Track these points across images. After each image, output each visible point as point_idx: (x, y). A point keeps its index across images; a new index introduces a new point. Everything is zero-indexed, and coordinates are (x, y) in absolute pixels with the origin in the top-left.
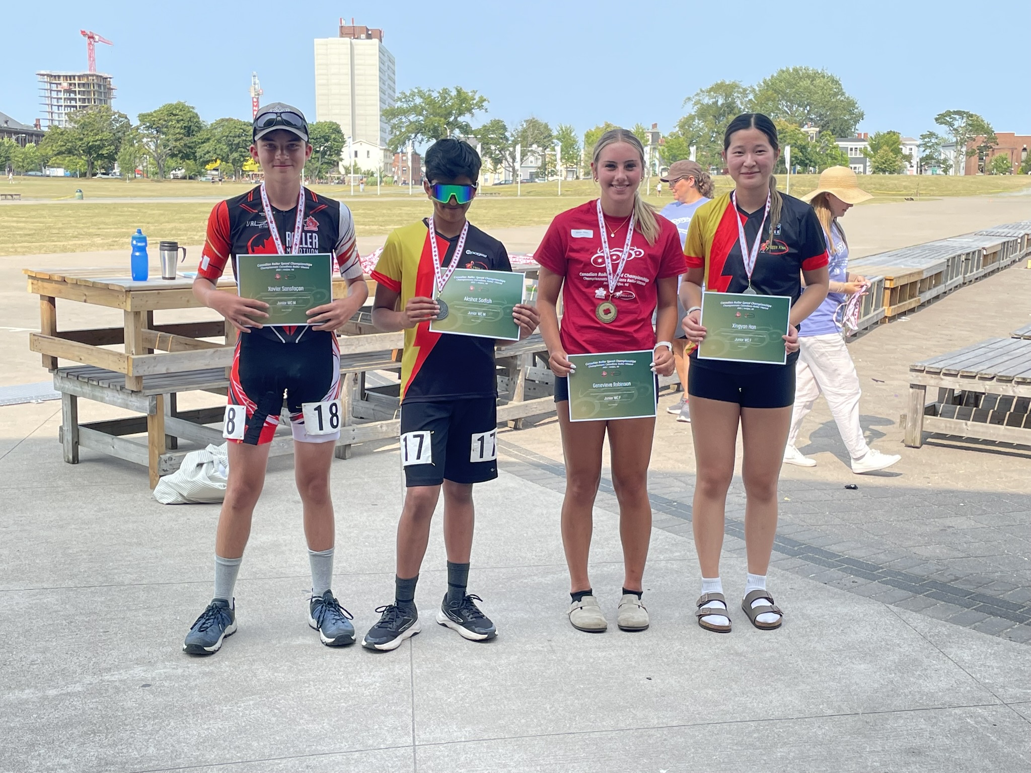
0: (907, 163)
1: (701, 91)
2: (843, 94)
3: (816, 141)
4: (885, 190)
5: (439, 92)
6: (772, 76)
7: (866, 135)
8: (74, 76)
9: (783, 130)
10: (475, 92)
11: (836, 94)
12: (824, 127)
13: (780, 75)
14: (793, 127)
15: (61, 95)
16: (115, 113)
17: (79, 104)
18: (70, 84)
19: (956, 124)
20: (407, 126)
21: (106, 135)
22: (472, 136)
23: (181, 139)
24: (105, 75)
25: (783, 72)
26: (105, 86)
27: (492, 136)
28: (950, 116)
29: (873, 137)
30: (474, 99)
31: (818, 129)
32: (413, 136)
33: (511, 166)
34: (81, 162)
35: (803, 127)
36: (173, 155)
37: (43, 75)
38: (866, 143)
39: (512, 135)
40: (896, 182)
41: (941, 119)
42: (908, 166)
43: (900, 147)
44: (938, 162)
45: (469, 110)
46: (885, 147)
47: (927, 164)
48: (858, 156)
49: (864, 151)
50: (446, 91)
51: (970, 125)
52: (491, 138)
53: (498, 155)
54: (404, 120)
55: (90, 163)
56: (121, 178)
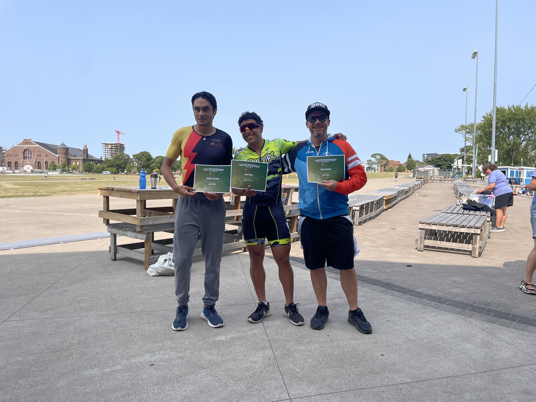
8: (113, 144)
15: (109, 150)
16: (125, 155)
17: (114, 152)
18: (112, 146)
19: (377, 157)
21: (122, 161)
23: (146, 162)
24: (123, 144)
26: (122, 147)
34: (115, 170)
36: (143, 167)
37: (103, 144)
41: (373, 156)
44: (372, 168)
51: (381, 158)
55: (117, 170)
56: (127, 174)
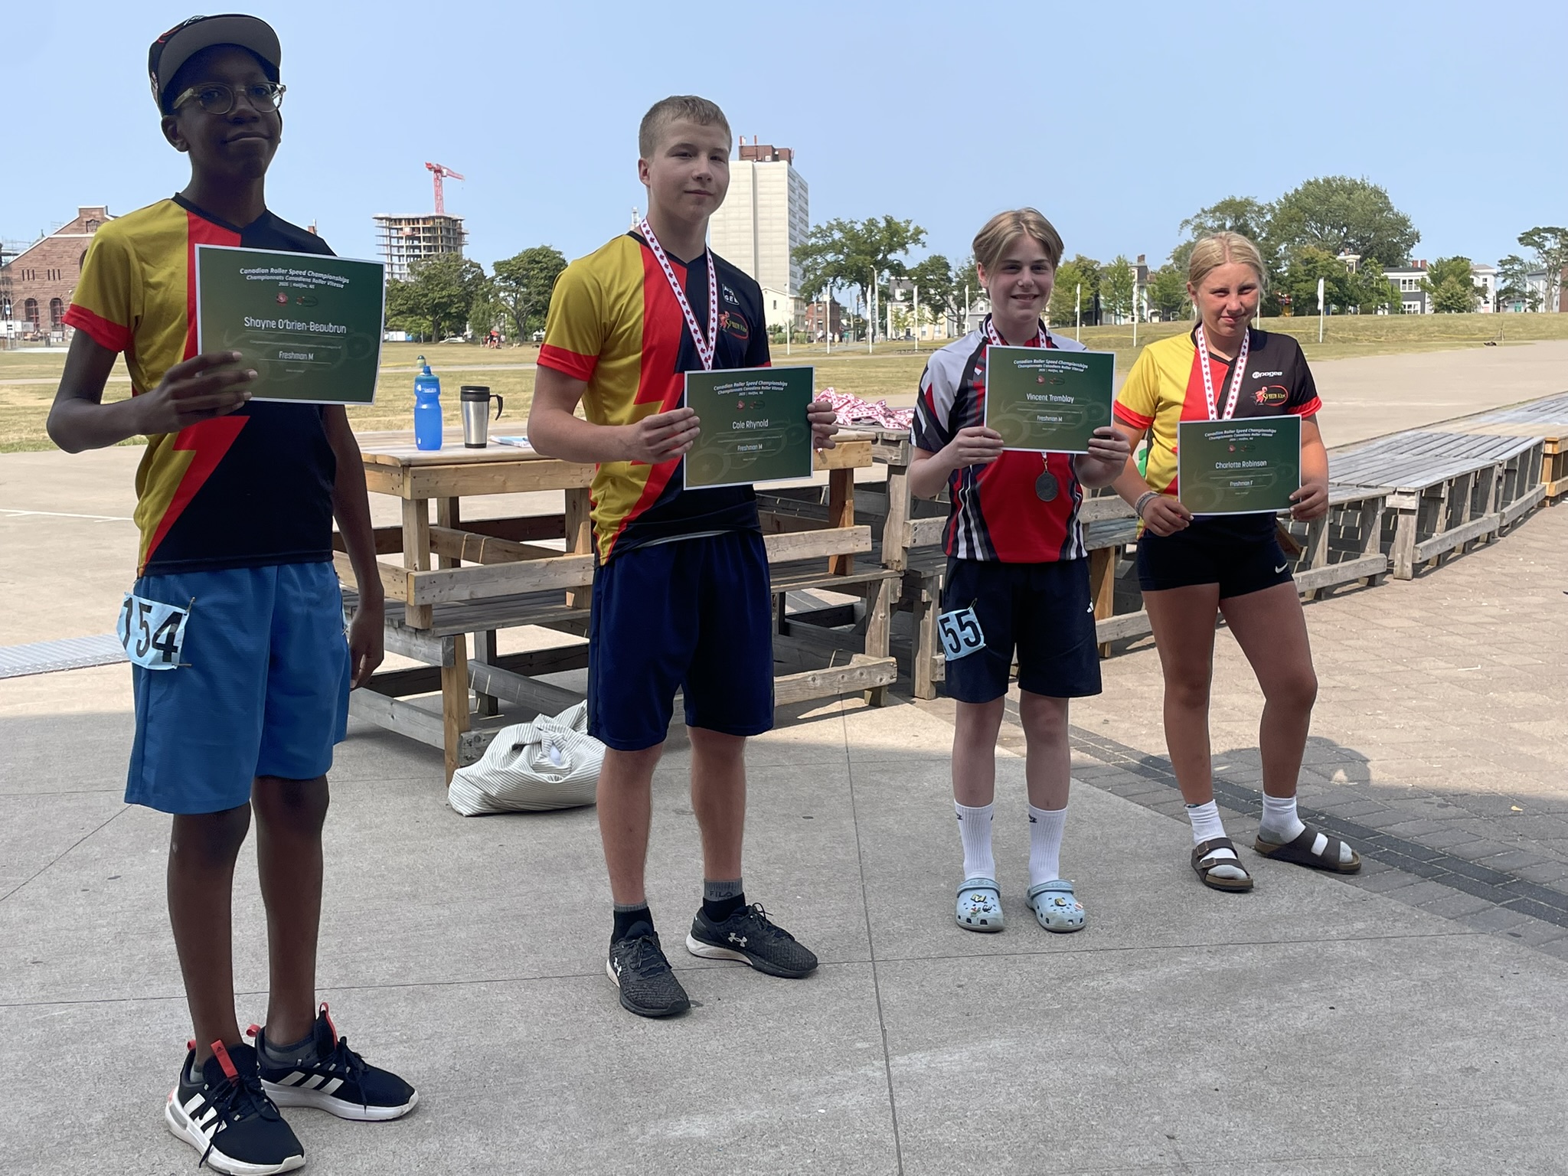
0: (1481, 298)
1: (1203, 211)
2: (1391, 209)
3: (1358, 272)
4: (1454, 333)
5: (864, 224)
6: (1296, 190)
7: (1423, 262)
8: (418, 219)
9: (1312, 259)
10: (909, 222)
11: (1381, 211)
12: (1365, 255)
13: (1306, 189)
14: (1326, 254)
15: (403, 243)
16: (466, 262)
17: (423, 253)
18: (413, 229)
19: (1548, 245)
20: (824, 267)
21: (455, 290)
22: (906, 278)
24: (455, 217)
25: (1309, 183)
26: (454, 230)
27: (932, 277)
28: (1539, 234)
29: (1434, 264)
30: (908, 231)
31: (1359, 257)
32: (831, 280)
33: (955, 315)
34: (426, 324)
35: (1338, 254)
36: (536, 313)
37: (381, 219)
38: (1425, 273)
39: (957, 275)
40: (1468, 322)
41: (1526, 239)
42: (1482, 301)
43: (1471, 277)
45: (903, 246)
46: (1451, 278)
47: (1508, 298)
48: (1413, 291)
49: (1421, 284)
50: (872, 222)
52: (930, 280)
53: (939, 300)
54: (819, 261)
55: (436, 325)
56: (473, 341)
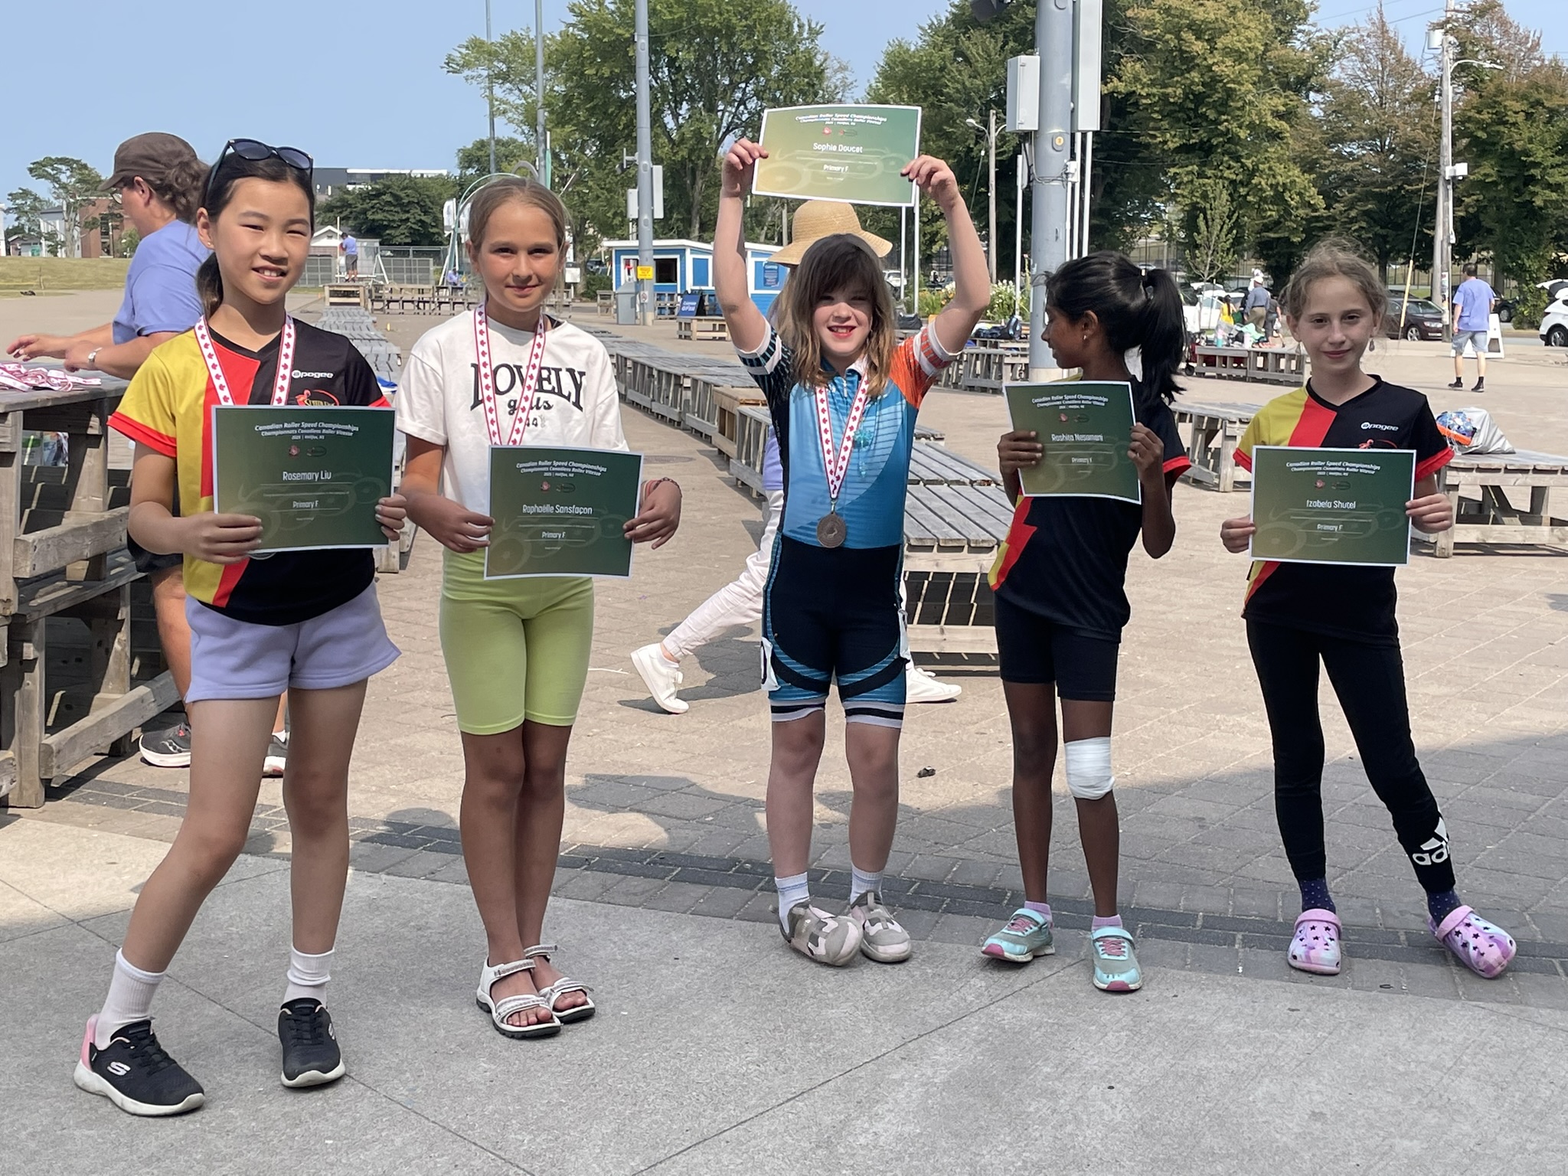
19: (63, 179)
28: (51, 165)
41: (38, 170)
44: (40, 234)
47: (18, 239)
51: (82, 181)
